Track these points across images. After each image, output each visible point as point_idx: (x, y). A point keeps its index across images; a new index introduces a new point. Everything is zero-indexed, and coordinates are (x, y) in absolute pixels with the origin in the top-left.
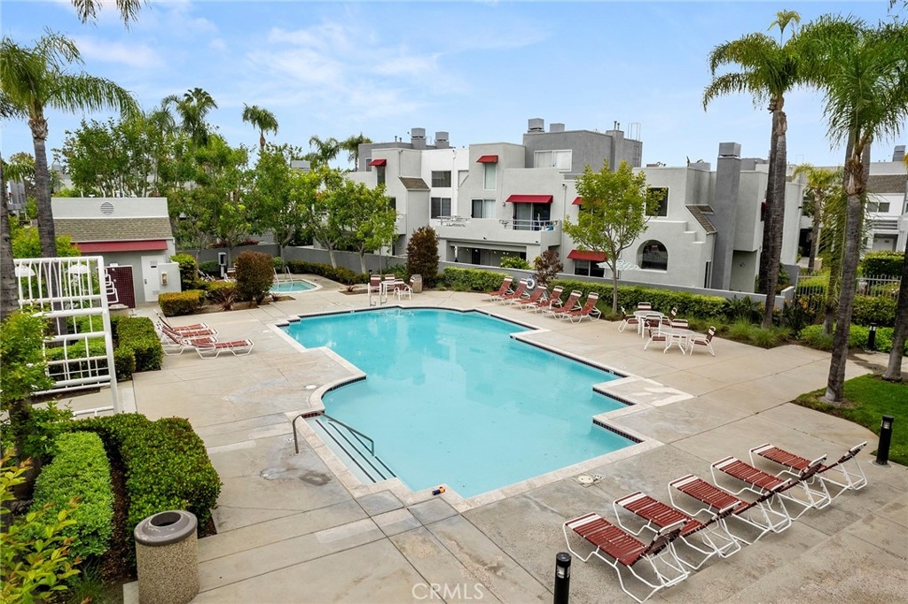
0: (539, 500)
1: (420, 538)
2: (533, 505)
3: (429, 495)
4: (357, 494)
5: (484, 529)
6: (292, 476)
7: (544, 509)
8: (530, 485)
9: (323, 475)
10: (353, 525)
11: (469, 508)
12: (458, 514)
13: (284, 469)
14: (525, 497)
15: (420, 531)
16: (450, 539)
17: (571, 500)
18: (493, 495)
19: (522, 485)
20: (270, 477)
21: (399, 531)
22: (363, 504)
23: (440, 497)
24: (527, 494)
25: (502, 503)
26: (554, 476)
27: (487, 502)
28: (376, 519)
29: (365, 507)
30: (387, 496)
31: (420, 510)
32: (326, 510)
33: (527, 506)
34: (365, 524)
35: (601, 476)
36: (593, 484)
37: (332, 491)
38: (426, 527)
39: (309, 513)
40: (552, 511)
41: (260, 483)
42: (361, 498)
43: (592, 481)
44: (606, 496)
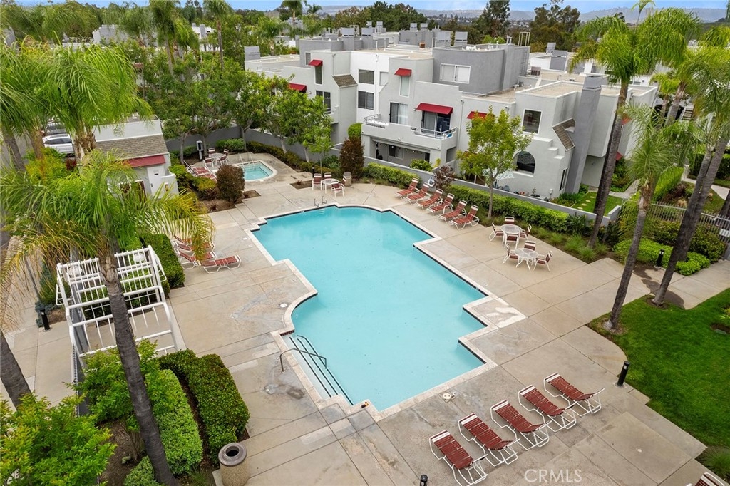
0: (419, 412)
1: (355, 441)
2: (416, 416)
3: (360, 408)
4: (320, 407)
5: (388, 435)
6: (283, 391)
7: (422, 419)
8: (415, 400)
9: (300, 390)
10: (319, 431)
11: (381, 418)
12: (375, 423)
13: (277, 386)
14: (412, 410)
15: (355, 436)
16: (371, 442)
17: (437, 413)
18: (394, 409)
19: (411, 401)
20: (270, 392)
21: (344, 435)
22: (324, 414)
23: (365, 410)
24: (413, 407)
25: (399, 415)
26: (430, 393)
27: (391, 414)
28: (332, 426)
29: (325, 417)
30: (336, 408)
31: (355, 420)
32: (304, 419)
33: (412, 417)
34: (325, 431)
35: (456, 393)
36: (451, 400)
37: (306, 403)
38: (358, 432)
39: (295, 422)
40: (426, 422)
41: (266, 398)
42: (322, 409)
43: (450, 398)
44: (457, 410)
